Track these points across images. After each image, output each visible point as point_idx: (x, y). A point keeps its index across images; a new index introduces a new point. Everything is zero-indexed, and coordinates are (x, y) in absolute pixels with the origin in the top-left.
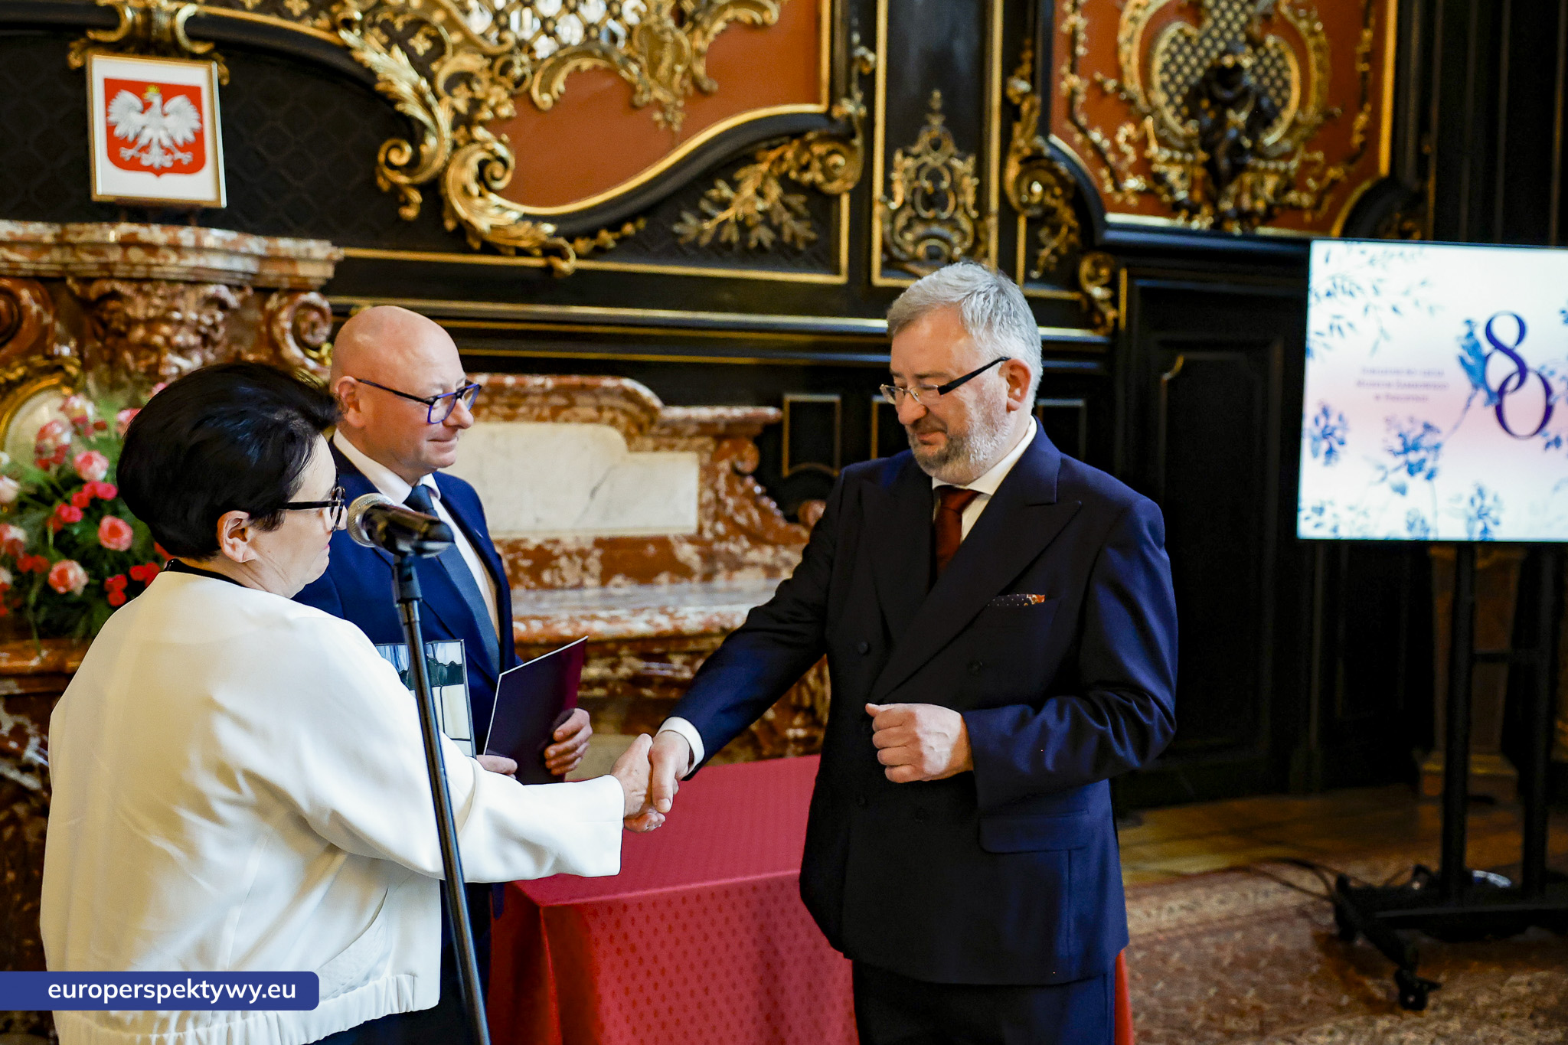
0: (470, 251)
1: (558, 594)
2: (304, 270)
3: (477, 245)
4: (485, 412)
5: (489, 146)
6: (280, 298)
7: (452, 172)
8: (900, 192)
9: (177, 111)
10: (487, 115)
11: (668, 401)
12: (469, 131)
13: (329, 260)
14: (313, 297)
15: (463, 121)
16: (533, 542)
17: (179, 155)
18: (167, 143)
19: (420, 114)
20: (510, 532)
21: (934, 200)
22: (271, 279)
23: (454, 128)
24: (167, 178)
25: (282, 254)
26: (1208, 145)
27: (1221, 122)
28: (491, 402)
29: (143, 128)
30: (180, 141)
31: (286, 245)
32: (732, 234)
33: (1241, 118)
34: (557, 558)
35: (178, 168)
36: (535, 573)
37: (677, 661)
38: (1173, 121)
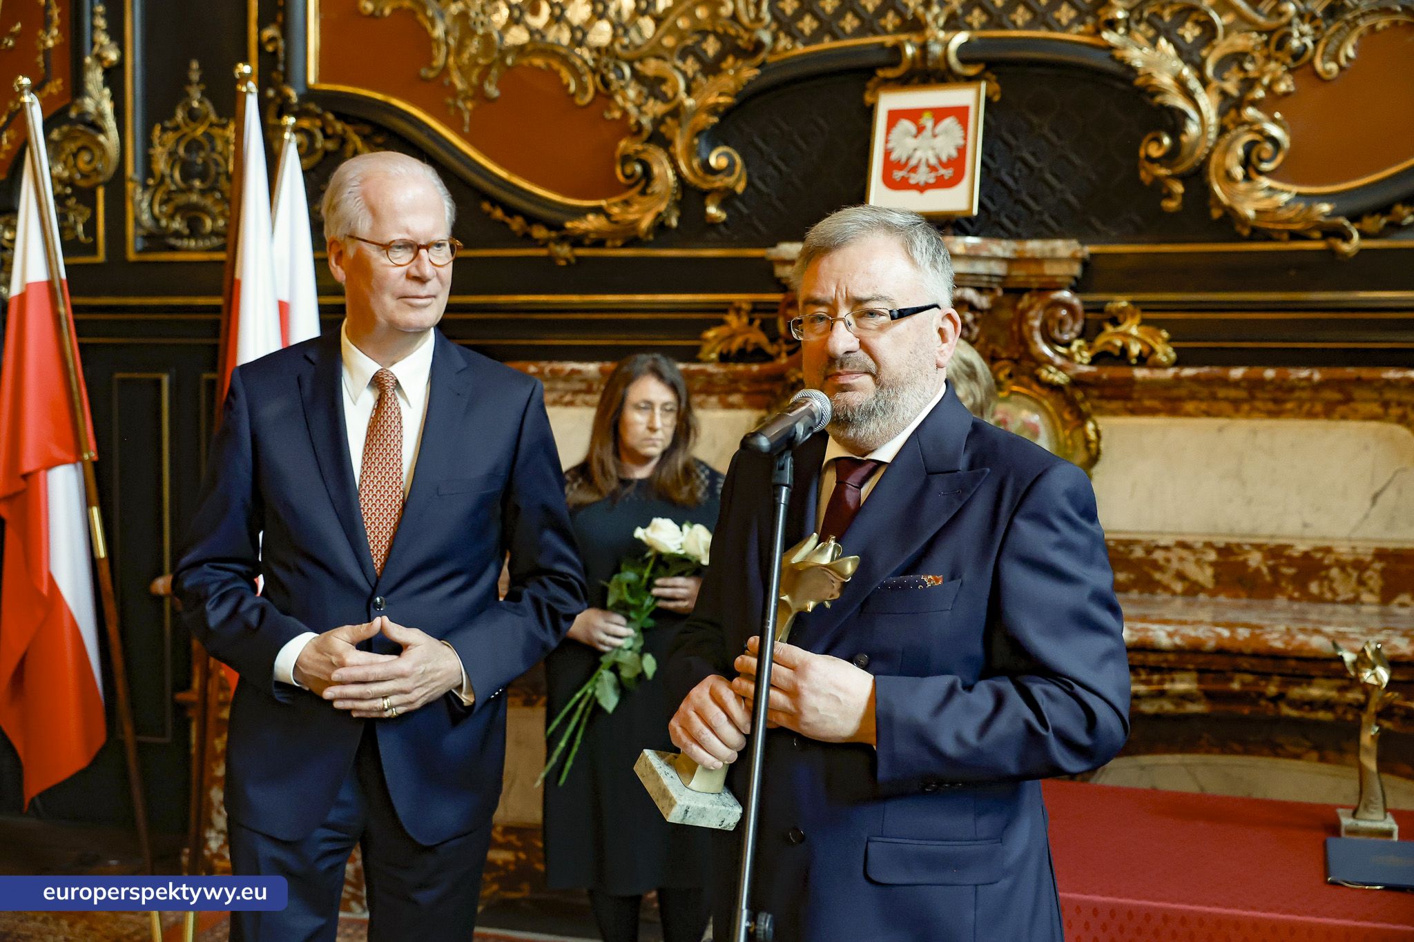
0: (1239, 239)
1: (1328, 608)
2: (1050, 270)
3: (1246, 232)
4: (1246, 407)
5: (1256, 127)
6: (1031, 297)
7: (1215, 158)
9: (946, 132)
10: (1260, 93)
12: (1239, 115)
13: (1073, 258)
14: (1066, 295)
15: (1231, 106)
16: (1301, 547)
17: (942, 171)
18: (933, 161)
19: (1181, 103)
20: (1272, 537)
22: (1021, 279)
23: (1222, 113)
24: (930, 193)
25: (1028, 255)
28: (1252, 398)
29: (915, 150)
30: (944, 159)
31: (1034, 246)
34: (1328, 567)
35: (941, 183)
36: (1301, 582)
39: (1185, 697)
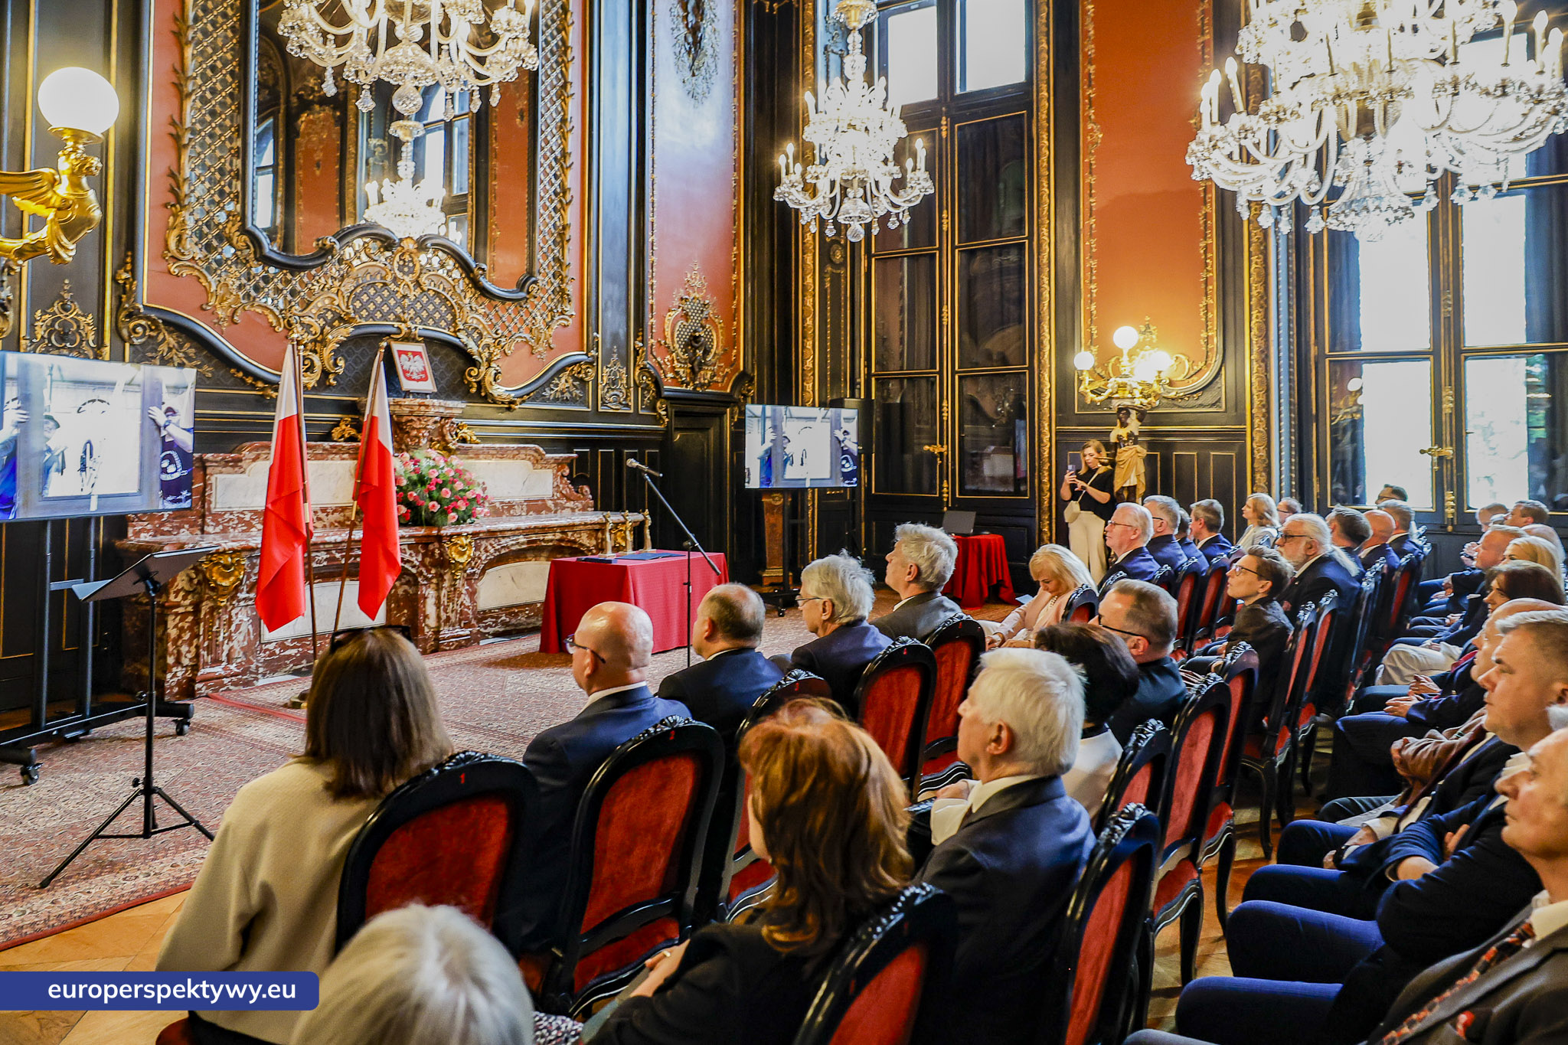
0: (488, 403)
2: (454, 411)
3: (491, 401)
5: (496, 369)
6: (445, 420)
7: (487, 378)
8: (605, 379)
9: (418, 360)
10: (494, 358)
11: (548, 452)
14: (455, 420)
16: (507, 500)
17: (421, 375)
18: (417, 371)
19: (478, 358)
21: (614, 382)
22: (445, 414)
23: (487, 362)
25: (450, 406)
26: (692, 363)
27: (695, 353)
29: (409, 366)
30: (421, 370)
31: (450, 403)
32: (559, 395)
33: (700, 353)
34: (514, 505)
35: (421, 380)
37: (570, 534)
38: (681, 354)
39: (523, 544)
